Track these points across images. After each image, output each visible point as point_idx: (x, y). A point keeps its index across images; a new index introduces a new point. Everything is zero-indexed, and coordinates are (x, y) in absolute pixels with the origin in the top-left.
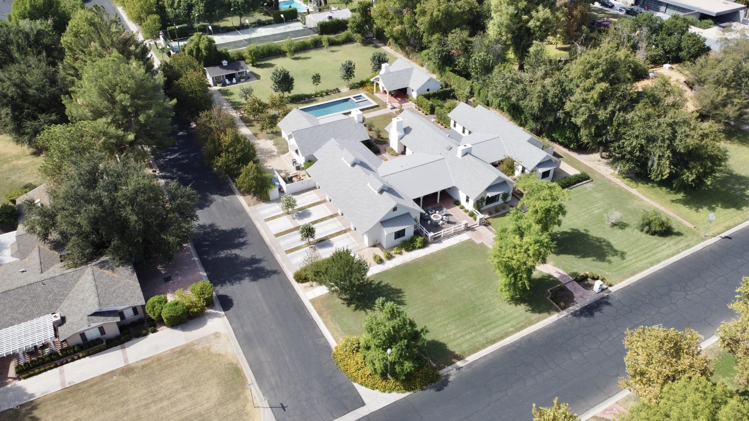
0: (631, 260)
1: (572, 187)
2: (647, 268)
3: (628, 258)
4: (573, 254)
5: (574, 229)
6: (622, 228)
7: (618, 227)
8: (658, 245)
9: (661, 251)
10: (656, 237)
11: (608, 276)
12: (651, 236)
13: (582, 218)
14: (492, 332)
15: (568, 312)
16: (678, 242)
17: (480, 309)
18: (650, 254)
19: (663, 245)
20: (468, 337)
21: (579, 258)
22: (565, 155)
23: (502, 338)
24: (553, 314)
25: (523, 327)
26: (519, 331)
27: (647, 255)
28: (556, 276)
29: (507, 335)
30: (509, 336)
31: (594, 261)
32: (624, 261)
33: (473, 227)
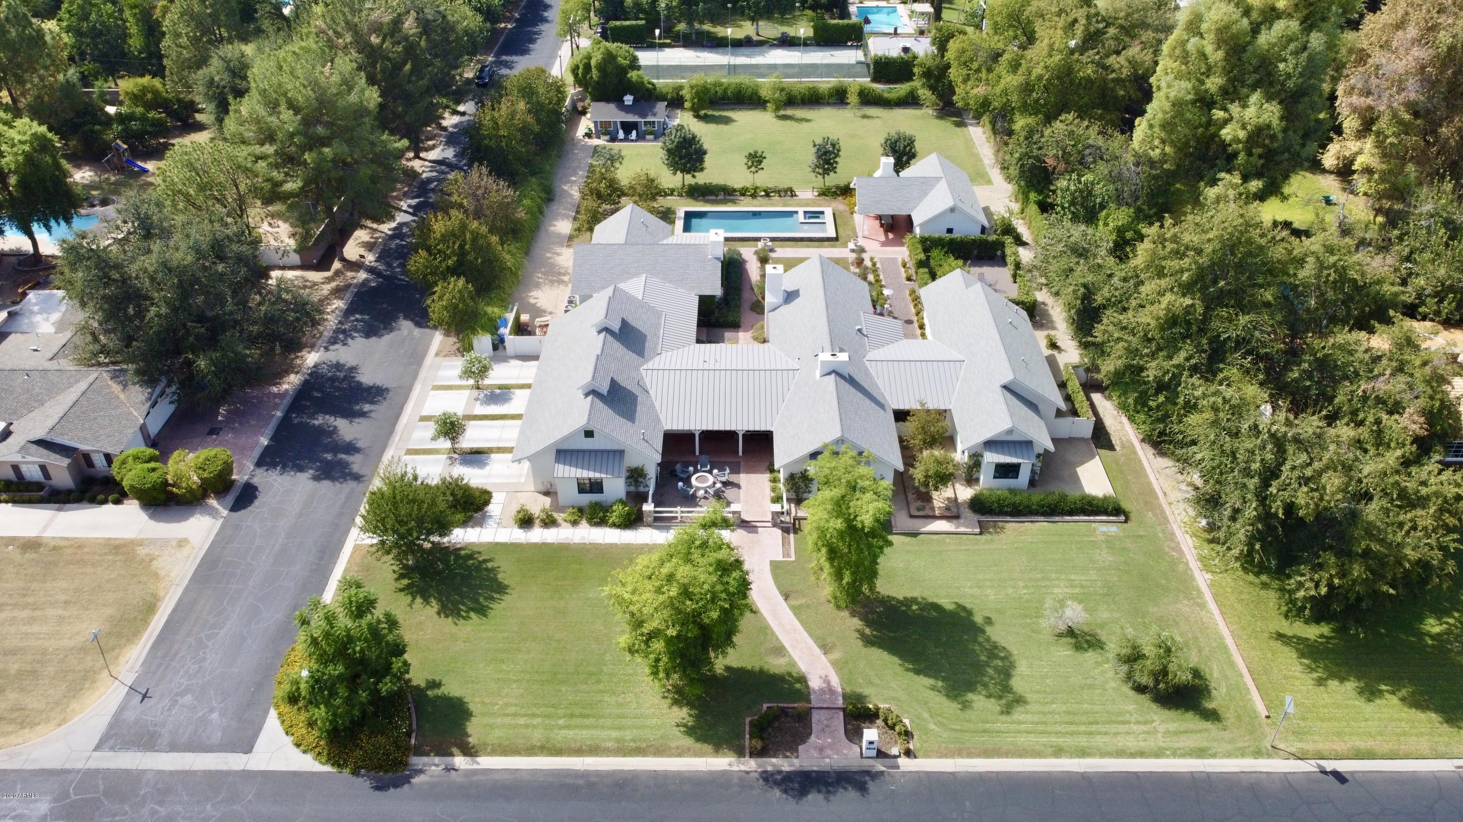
0: (1020, 723)
1: (1057, 519)
2: (1039, 755)
3: (1018, 714)
4: (901, 657)
5: (964, 608)
6: (1078, 647)
7: (1073, 641)
8: (1127, 717)
9: (1117, 734)
10: (1145, 700)
11: (926, 731)
12: (1132, 693)
13: (1010, 591)
14: (571, 733)
15: (759, 766)
16: (1186, 732)
17: (599, 682)
18: (1083, 728)
19: (1138, 722)
20: (522, 721)
21: (908, 670)
22: (1123, 446)
23: (579, 752)
24: (724, 755)
25: (639, 752)
26: (625, 755)
27: (1073, 728)
28: (815, 683)
29: (594, 750)
30: (597, 755)
31: (933, 688)
32: (1004, 718)
33: (758, 524)
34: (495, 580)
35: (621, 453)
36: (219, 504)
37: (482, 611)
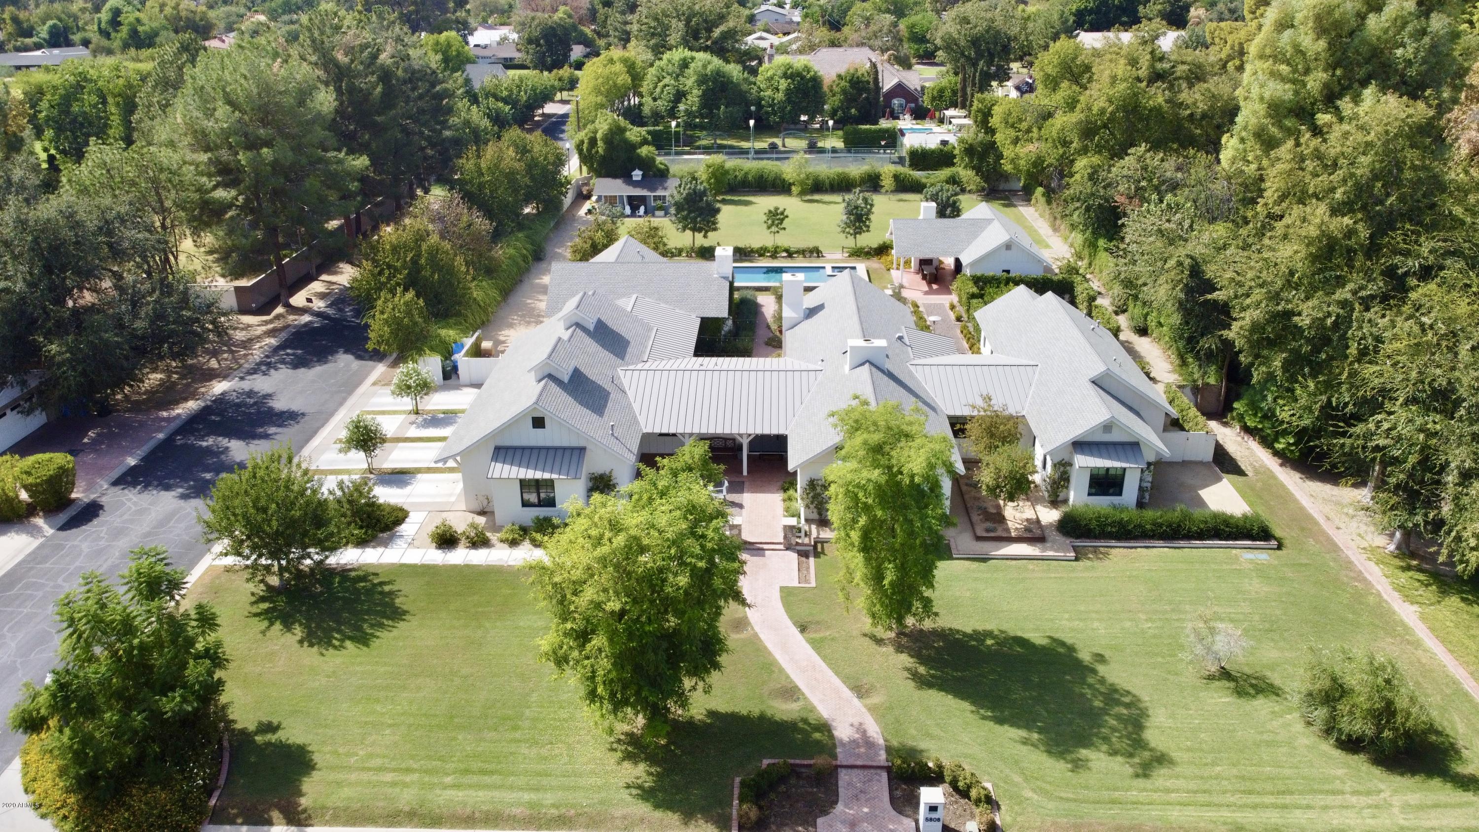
0: (1168, 791)
1: (1182, 543)
3: (1161, 777)
4: (973, 702)
5: (1063, 644)
6: (1240, 693)
7: (1232, 685)
8: (1337, 785)
9: (1325, 808)
10: (1359, 762)
11: (1020, 800)
12: (1337, 753)
13: (1128, 624)
14: (459, 795)
16: (1436, 806)
17: (515, 728)
18: (1269, 799)
19: (1355, 793)
20: (389, 777)
21: (984, 718)
22: (1257, 472)
23: (467, 822)
24: (699, 829)
25: (562, 823)
26: (540, 827)
27: (1257, 799)
28: (843, 732)
30: (496, 826)
31: (1025, 742)
32: (1141, 783)
33: (765, 546)
34: (392, 605)
35: (582, 450)
36: (46, 522)
37: (363, 640)
